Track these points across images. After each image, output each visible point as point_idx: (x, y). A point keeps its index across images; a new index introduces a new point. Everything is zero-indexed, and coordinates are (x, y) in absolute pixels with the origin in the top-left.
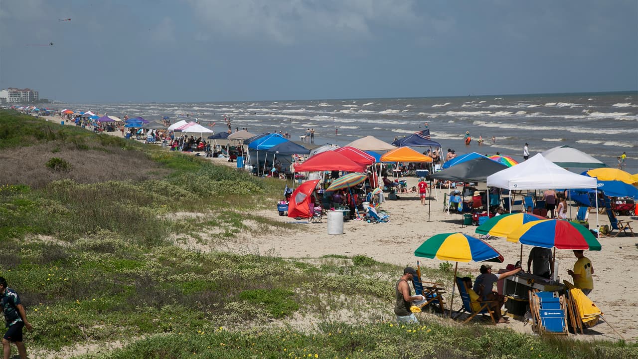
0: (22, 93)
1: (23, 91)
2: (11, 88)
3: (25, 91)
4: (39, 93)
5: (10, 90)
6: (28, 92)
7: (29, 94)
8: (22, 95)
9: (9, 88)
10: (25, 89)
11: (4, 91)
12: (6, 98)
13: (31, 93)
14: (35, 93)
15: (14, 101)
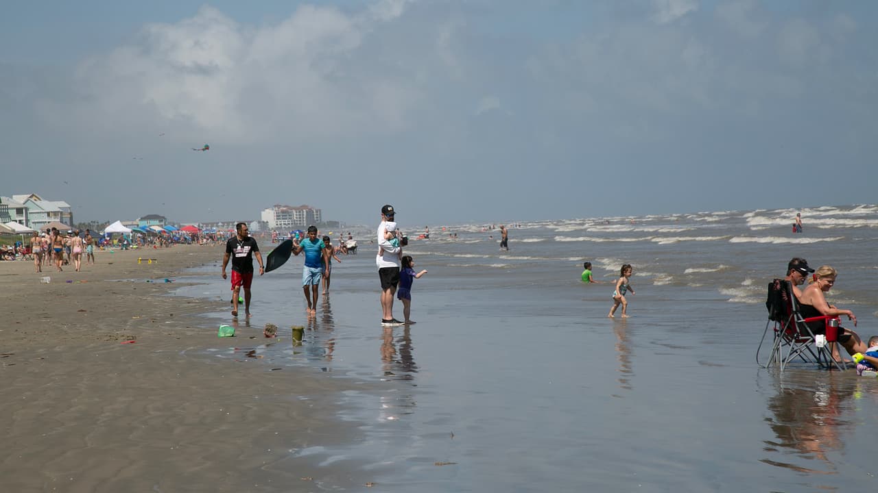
0: (295, 213)
1: (295, 209)
2: (278, 206)
3: (300, 209)
4: (322, 211)
5: (277, 209)
6: (304, 210)
7: (305, 213)
8: (295, 216)
9: (275, 206)
10: (301, 207)
11: (267, 210)
12: (267, 222)
13: (310, 212)
14: (317, 212)
15: (283, 226)
